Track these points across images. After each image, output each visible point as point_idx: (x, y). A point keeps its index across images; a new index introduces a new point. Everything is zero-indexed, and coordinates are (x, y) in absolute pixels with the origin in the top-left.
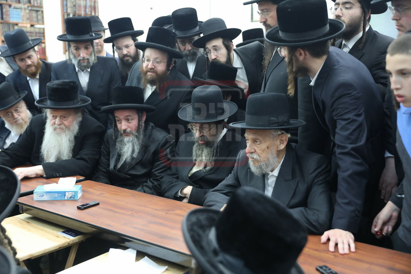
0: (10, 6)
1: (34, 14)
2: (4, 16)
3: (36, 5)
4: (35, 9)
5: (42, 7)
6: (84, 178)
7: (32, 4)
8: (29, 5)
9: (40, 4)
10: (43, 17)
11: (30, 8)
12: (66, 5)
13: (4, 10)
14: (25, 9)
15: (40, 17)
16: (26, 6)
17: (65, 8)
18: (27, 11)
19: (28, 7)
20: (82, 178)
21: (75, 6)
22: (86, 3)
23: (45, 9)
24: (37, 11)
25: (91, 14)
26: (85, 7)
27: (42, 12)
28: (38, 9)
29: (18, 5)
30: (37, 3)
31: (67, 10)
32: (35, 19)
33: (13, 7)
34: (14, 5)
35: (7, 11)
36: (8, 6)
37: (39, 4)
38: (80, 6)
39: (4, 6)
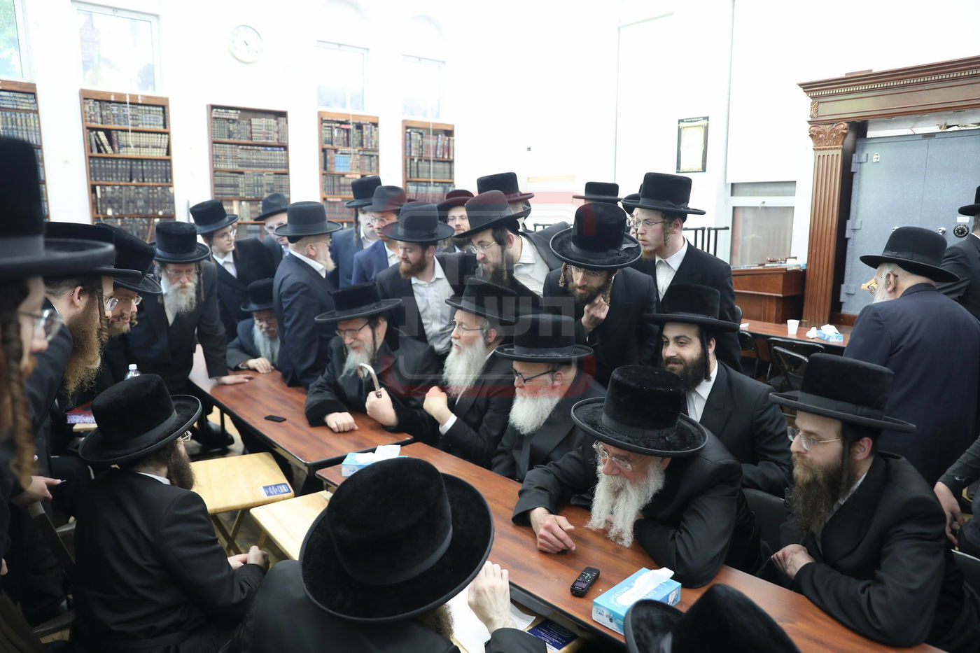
0: (336, 151)
1: (367, 161)
2: (328, 165)
3: (369, 148)
4: (368, 153)
5: (377, 151)
6: (412, 437)
7: (365, 147)
8: (360, 148)
9: (376, 146)
10: (378, 165)
11: (361, 153)
12: (410, 146)
13: (328, 157)
14: (355, 154)
15: (374, 164)
16: (356, 150)
17: (408, 142)
18: (358, 157)
19: (359, 151)
20: (408, 438)
21: (421, 147)
22: (437, 142)
23: (381, 154)
24: (371, 156)
25: (443, 157)
26: (436, 148)
27: (378, 157)
28: (372, 153)
29: (346, 150)
30: (371, 146)
31: (411, 153)
32: (367, 167)
33: (339, 152)
34: (342, 149)
35: (332, 158)
36: (333, 152)
37: (373, 147)
38: (428, 147)
39: (328, 150)
